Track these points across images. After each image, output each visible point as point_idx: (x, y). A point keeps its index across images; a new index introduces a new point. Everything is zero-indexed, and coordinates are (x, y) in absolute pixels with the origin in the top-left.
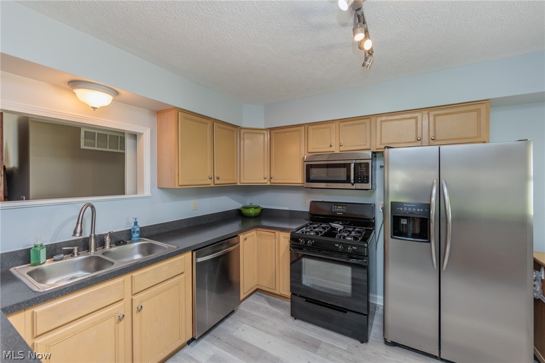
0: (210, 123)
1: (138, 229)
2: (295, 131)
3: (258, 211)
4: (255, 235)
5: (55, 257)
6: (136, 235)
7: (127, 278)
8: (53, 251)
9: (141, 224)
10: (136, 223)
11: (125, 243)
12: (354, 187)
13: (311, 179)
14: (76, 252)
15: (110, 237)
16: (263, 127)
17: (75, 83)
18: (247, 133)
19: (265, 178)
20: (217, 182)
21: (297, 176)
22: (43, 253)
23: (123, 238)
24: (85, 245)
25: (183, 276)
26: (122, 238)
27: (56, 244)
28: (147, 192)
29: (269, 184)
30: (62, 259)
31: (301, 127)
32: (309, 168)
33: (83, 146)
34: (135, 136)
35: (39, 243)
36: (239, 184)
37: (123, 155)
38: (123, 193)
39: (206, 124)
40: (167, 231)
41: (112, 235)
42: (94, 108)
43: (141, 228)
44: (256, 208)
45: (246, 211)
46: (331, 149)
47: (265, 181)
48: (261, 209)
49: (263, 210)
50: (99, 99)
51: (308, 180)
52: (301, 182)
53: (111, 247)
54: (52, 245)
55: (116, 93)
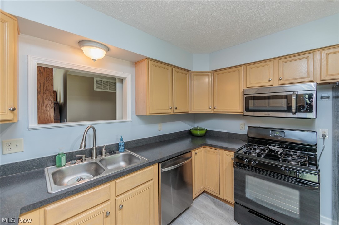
0: (170, 68)
1: (123, 144)
2: (235, 71)
3: (204, 132)
4: (203, 151)
5: (71, 162)
6: (122, 148)
7: (112, 183)
8: (70, 157)
9: (125, 140)
10: (122, 140)
11: (115, 153)
12: (295, 116)
13: (250, 109)
14: (84, 158)
15: (105, 149)
16: (208, 70)
17: (82, 43)
18: (196, 75)
19: (210, 108)
20: (175, 111)
21: (237, 107)
22: (64, 159)
23: (114, 149)
24: (90, 154)
25: (152, 181)
26: (112, 150)
27: (73, 152)
28: (129, 118)
29: (212, 112)
30: (75, 163)
31: (241, 67)
32: (248, 99)
33: (95, 89)
34: (122, 80)
35: (61, 152)
36: (190, 112)
37: (115, 94)
38: (115, 118)
39: (168, 69)
40: (142, 144)
41: (106, 147)
42: (94, 60)
43: (125, 143)
44: (202, 130)
45: (195, 132)
46: (270, 83)
47: (210, 110)
48: (206, 131)
49: (207, 132)
51: (247, 109)
52: (240, 111)
53: (106, 155)
54: (70, 153)
55: (107, 49)
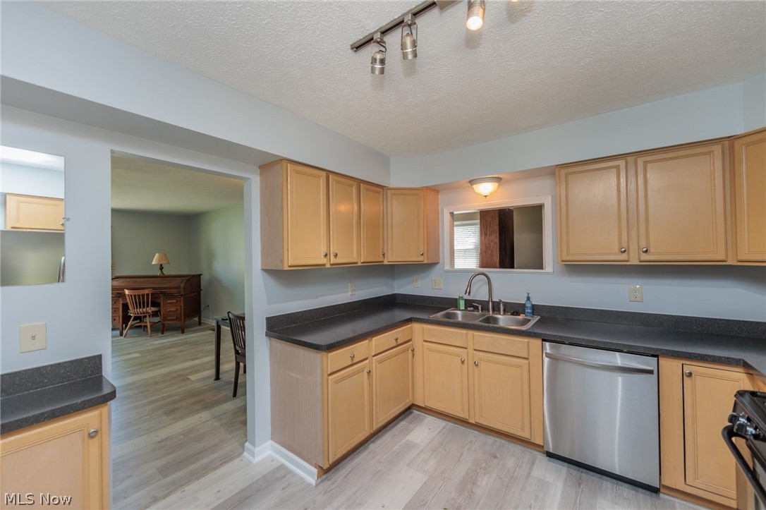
1: (528, 305)
5: (469, 309)
6: (528, 310)
8: (469, 304)
9: (536, 301)
10: (528, 298)
14: (480, 308)
15: (504, 305)
17: (472, 182)
20: (645, 257)
22: (463, 303)
24: (484, 305)
25: (526, 361)
28: (548, 268)
30: (472, 311)
35: (461, 296)
38: (542, 268)
41: (506, 304)
42: (486, 196)
43: (533, 306)
50: (486, 188)
53: (503, 314)
54: (468, 299)
55: (498, 180)
